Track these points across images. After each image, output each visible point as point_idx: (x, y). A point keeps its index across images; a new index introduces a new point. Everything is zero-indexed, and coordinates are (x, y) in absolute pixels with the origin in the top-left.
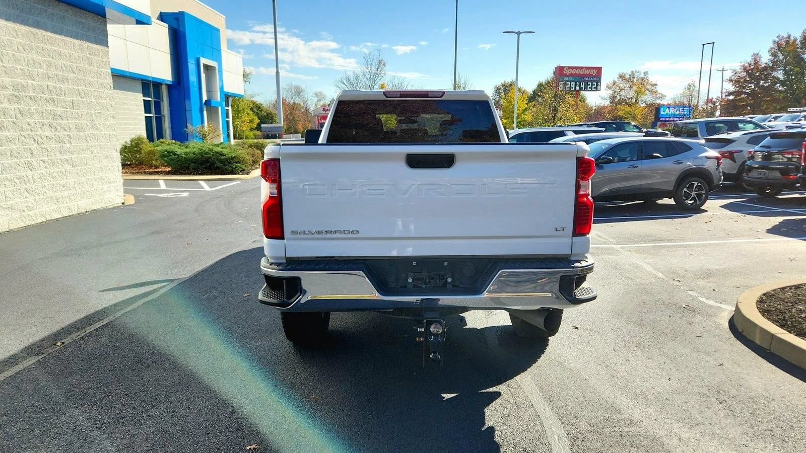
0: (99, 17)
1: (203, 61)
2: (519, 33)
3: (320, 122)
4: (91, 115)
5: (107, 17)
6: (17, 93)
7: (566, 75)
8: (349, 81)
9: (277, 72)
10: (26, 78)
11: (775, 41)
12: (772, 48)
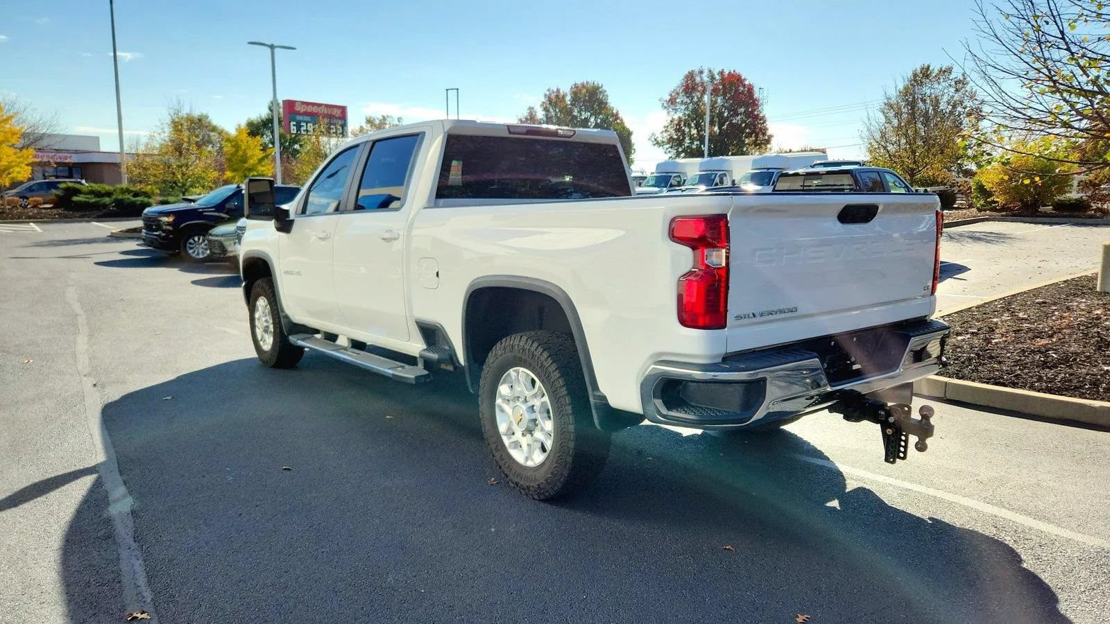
2: (272, 47)
7: (299, 113)
11: (546, 95)
12: (544, 103)
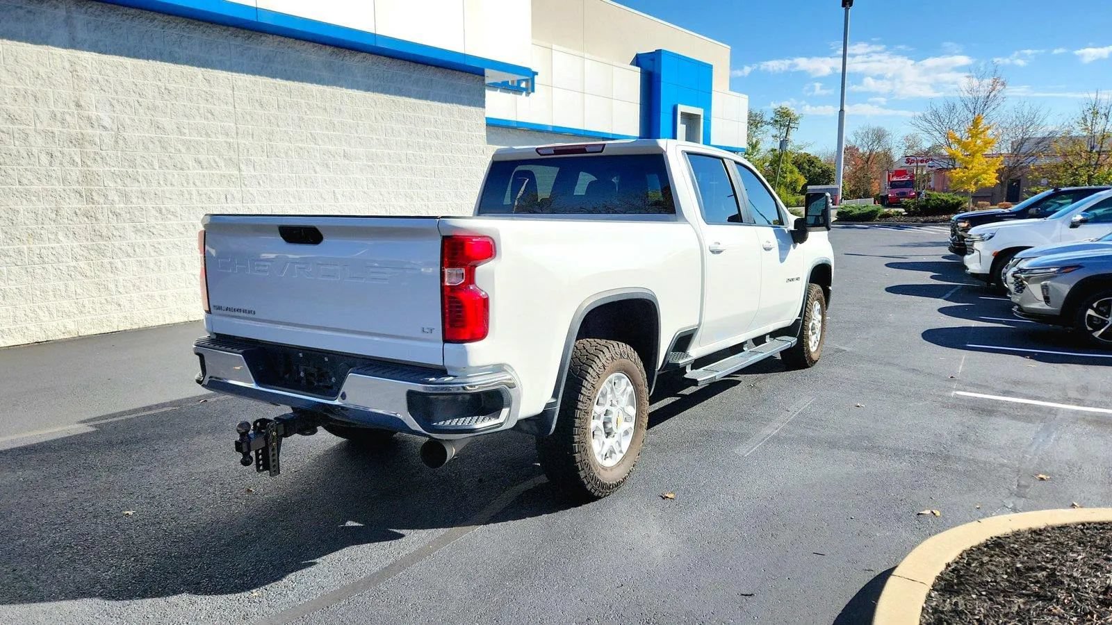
0: (476, 76)
1: (682, 108)
3: (891, 179)
4: (457, 183)
5: (486, 75)
6: (370, 164)
8: (936, 114)
9: (842, 110)
10: (382, 147)
